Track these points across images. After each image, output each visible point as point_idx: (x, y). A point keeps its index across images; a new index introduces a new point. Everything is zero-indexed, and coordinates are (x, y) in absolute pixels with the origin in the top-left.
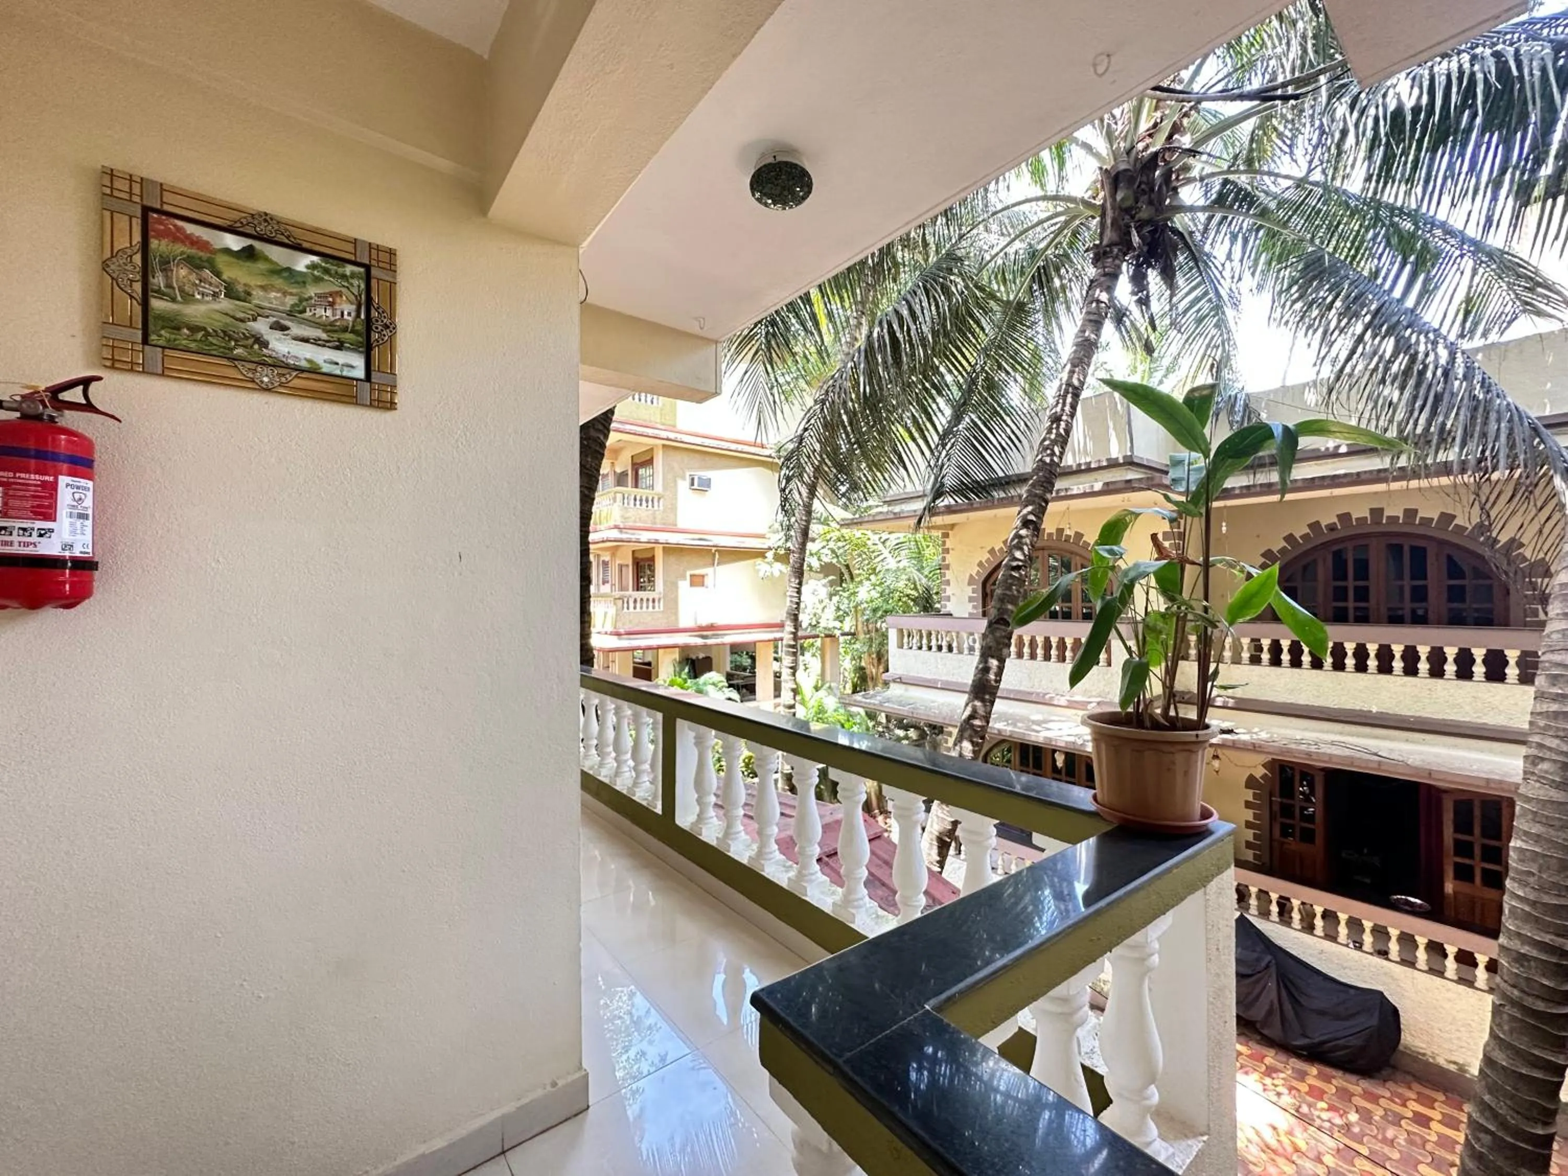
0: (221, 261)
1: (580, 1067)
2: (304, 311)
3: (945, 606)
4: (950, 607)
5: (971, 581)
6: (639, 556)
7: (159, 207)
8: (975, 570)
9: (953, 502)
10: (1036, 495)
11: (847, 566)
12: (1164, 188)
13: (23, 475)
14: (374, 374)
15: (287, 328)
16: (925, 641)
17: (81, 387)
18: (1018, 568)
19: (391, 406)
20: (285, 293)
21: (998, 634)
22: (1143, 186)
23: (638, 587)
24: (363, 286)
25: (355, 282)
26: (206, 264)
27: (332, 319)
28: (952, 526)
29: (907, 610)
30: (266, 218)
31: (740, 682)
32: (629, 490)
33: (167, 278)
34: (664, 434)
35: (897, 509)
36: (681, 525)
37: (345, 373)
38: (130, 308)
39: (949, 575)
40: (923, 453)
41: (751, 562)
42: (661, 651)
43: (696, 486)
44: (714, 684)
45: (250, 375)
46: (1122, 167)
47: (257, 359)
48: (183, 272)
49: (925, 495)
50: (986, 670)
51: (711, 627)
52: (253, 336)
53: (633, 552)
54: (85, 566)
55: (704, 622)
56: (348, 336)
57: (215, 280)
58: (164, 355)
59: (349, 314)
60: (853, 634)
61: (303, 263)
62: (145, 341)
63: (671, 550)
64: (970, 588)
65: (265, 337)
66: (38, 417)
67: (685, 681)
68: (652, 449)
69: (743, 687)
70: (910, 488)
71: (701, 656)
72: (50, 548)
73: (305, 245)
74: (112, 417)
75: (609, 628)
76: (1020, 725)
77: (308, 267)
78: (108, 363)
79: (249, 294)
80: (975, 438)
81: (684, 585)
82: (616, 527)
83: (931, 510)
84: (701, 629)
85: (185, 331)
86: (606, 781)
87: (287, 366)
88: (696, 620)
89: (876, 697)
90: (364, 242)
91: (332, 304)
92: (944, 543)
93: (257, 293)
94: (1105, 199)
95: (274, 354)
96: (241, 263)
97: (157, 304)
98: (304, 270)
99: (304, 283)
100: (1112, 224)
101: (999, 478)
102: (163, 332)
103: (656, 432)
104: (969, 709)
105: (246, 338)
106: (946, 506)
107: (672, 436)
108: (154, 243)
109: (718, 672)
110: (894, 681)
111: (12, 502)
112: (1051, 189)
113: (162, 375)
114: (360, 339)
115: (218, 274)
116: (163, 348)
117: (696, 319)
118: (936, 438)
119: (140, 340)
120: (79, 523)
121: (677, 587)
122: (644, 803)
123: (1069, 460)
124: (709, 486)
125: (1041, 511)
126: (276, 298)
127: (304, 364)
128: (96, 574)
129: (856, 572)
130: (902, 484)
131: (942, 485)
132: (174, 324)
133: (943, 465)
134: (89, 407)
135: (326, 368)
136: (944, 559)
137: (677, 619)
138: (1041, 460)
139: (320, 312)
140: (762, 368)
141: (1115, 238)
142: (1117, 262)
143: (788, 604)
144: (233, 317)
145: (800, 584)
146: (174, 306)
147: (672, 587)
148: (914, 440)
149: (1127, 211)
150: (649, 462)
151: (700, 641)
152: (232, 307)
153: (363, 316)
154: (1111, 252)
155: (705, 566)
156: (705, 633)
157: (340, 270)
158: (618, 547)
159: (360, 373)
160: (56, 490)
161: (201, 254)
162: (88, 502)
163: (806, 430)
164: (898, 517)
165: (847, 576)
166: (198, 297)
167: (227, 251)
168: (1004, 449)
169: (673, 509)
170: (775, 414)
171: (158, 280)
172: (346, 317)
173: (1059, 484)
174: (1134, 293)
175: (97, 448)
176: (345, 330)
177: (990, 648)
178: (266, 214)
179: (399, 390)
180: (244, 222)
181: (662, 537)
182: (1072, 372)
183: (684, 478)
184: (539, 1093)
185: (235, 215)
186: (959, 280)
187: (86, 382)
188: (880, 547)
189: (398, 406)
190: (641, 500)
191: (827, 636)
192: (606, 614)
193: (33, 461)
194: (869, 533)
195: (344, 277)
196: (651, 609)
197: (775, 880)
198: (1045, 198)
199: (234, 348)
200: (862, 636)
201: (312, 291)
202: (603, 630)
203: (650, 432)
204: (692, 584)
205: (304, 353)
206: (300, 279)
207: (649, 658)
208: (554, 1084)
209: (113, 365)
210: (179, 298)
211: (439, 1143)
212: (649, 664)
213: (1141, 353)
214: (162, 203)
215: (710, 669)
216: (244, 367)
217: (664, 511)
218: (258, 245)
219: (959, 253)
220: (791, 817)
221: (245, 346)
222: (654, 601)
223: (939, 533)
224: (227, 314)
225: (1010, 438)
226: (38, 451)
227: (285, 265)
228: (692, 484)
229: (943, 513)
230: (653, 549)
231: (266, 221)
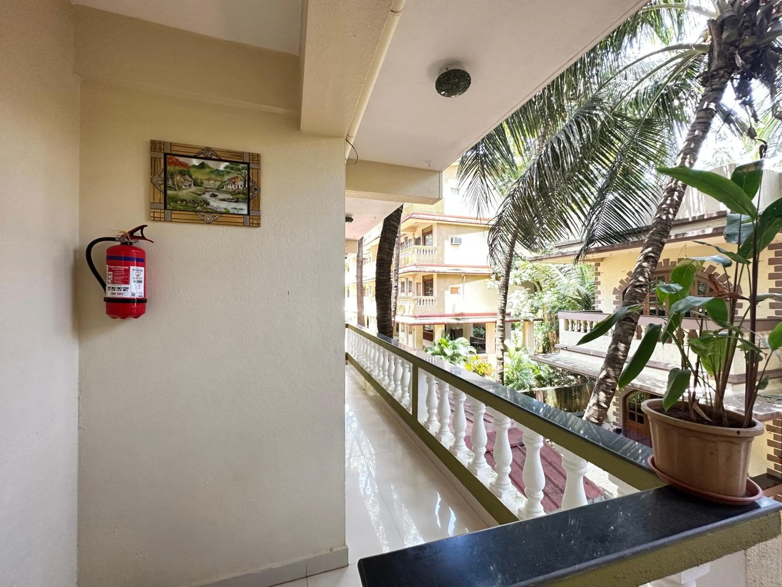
0: (192, 170)
1: (344, 544)
2: (223, 187)
3: (597, 306)
4: (599, 307)
5: (615, 292)
6: (426, 278)
7: (169, 152)
8: (617, 285)
9: (600, 245)
10: (655, 240)
11: (538, 283)
12: (766, 21)
13: (118, 267)
14: (251, 212)
15: (216, 196)
16: (582, 327)
17: (140, 230)
18: (641, 286)
19: (258, 225)
20: (216, 181)
21: (625, 327)
22: (746, 24)
23: (425, 294)
24: (247, 172)
25: (243, 171)
26: (187, 173)
27: (234, 189)
28: (602, 259)
29: (574, 308)
30: (208, 149)
31: (478, 343)
32: (421, 247)
33: (173, 181)
34: (437, 218)
35: (564, 250)
36: (446, 263)
37: (240, 213)
38: (159, 197)
39: (599, 288)
40: (579, 218)
41: (483, 280)
42: (436, 326)
43: (454, 243)
44: (462, 344)
45: (202, 218)
46: (727, 15)
47: (205, 211)
48: (178, 178)
49: (582, 242)
50: (617, 349)
51: (462, 314)
52: (204, 201)
53: (423, 276)
54: (142, 301)
55: (458, 311)
56: (241, 196)
57: (190, 179)
58: (171, 213)
59: (241, 186)
60: (542, 320)
61: (222, 166)
62: (165, 208)
63: (442, 275)
64: (615, 296)
65: (209, 201)
66: (126, 243)
67: (448, 341)
68: (432, 226)
69: (479, 345)
70: (572, 238)
71: (458, 328)
72: (127, 295)
73: (223, 158)
74: (150, 241)
75: (411, 314)
76: (648, 382)
77: (225, 168)
78: (152, 219)
79: (202, 183)
80: (616, 206)
81: (448, 292)
82: (415, 265)
83: (586, 251)
84: (457, 315)
85: (179, 202)
86: (390, 393)
87: (217, 212)
88: (454, 310)
89: (552, 357)
90: (246, 153)
91: (234, 183)
92: (597, 269)
93: (205, 182)
94: (712, 39)
95: (212, 208)
96: (199, 170)
97: (169, 192)
98: (223, 169)
99: (223, 175)
100: (719, 56)
101: (633, 229)
102: (171, 204)
103: (433, 217)
104: (604, 373)
105: (201, 202)
106: (595, 248)
107: (441, 218)
108: (168, 167)
109: (466, 337)
110: (562, 349)
111: (115, 278)
112: (674, 43)
113: (171, 221)
114: (245, 196)
115: (191, 176)
116: (171, 210)
117: (426, 161)
118: (588, 208)
119: (163, 208)
120: (138, 284)
121: (444, 294)
122: (405, 407)
123: (679, 216)
124: (461, 242)
125: (659, 249)
126: (212, 183)
127: (223, 210)
128: (147, 304)
129: (543, 286)
130: (567, 237)
131: (593, 235)
132: (175, 199)
133: (593, 224)
134: (143, 238)
135: (232, 211)
136: (596, 279)
137: (444, 311)
138: (659, 217)
139: (230, 187)
140: (479, 180)
141: (721, 64)
142: (723, 80)
143: (499, 304)
144: (197, 194)
145: (506, 293)
146: (175, 192)
147: (442, 294)
148: (574, 211)
149: (732, 44)
150: (430, 232)
151: (456, 321)
152: (196, 189)
153: (246, 186)
154: (718, 74)
155: (459, 283)
156: (458, 317)
157: (237, 167)
158: (416, 274)
159: (245, 212)
160: (129, 272)
161: (185, 169)
162: (142, 276)
163: (503, 211)
164: (564, 255)
165: (538, 288)
166: (184, 187)
167: (194, 166)
168: (637, 211)
169: (442, 255)
170: (487, 202)
171: (170, 182)
172: (240, 187)
173: (673, 233)
174: (738, 98)
175: (147, 255)
176: (239, 193)
177: (619, 335)
178: (208, 148)
179: (262, 218)
180: (200, 152)
181: (437, 269)
182: (684, 159)
183: (447, 239)
184: (324, 552)
185: (197, 151)
186: (601, 113)
187: (142, 228)
188: (557, 272)
189: (261, 225)
190: (426, 251)
191: (525, 320)
192: (410, 306)
193: (123, 261)
194: (550, 265)
195: (239, 170)
196: (431, 305)
197: (462, 462)
198: (669, 49)
199: (197, 207)
200: (547, 321)
201: (226, 178)
202: (408, 315)
203: (431, 217)
204: (452, 292)
205: (223, 206)
206: (222, 174)
207: (432, 329)
208: (331, 550)
209: (154, 219)
210: (177, 189)
211: (278, 565)
212: (432, 331)
213: (747, 138)
214: (171, 150)
215: (461, 336)
216: (200, 216)
217: (438, 255)
218: (205, 161)
219: (600, 96)
220: (489, 422)
221: (201, 206)
222: (432, 300)
223: (593, 264)
224: (194, 193)
225: (641, 204)
226: (125, 257)
227: (216, 169)
228: (452, 242)
229: (593, 252)
230: (432, 275)
231: (208, 151)
